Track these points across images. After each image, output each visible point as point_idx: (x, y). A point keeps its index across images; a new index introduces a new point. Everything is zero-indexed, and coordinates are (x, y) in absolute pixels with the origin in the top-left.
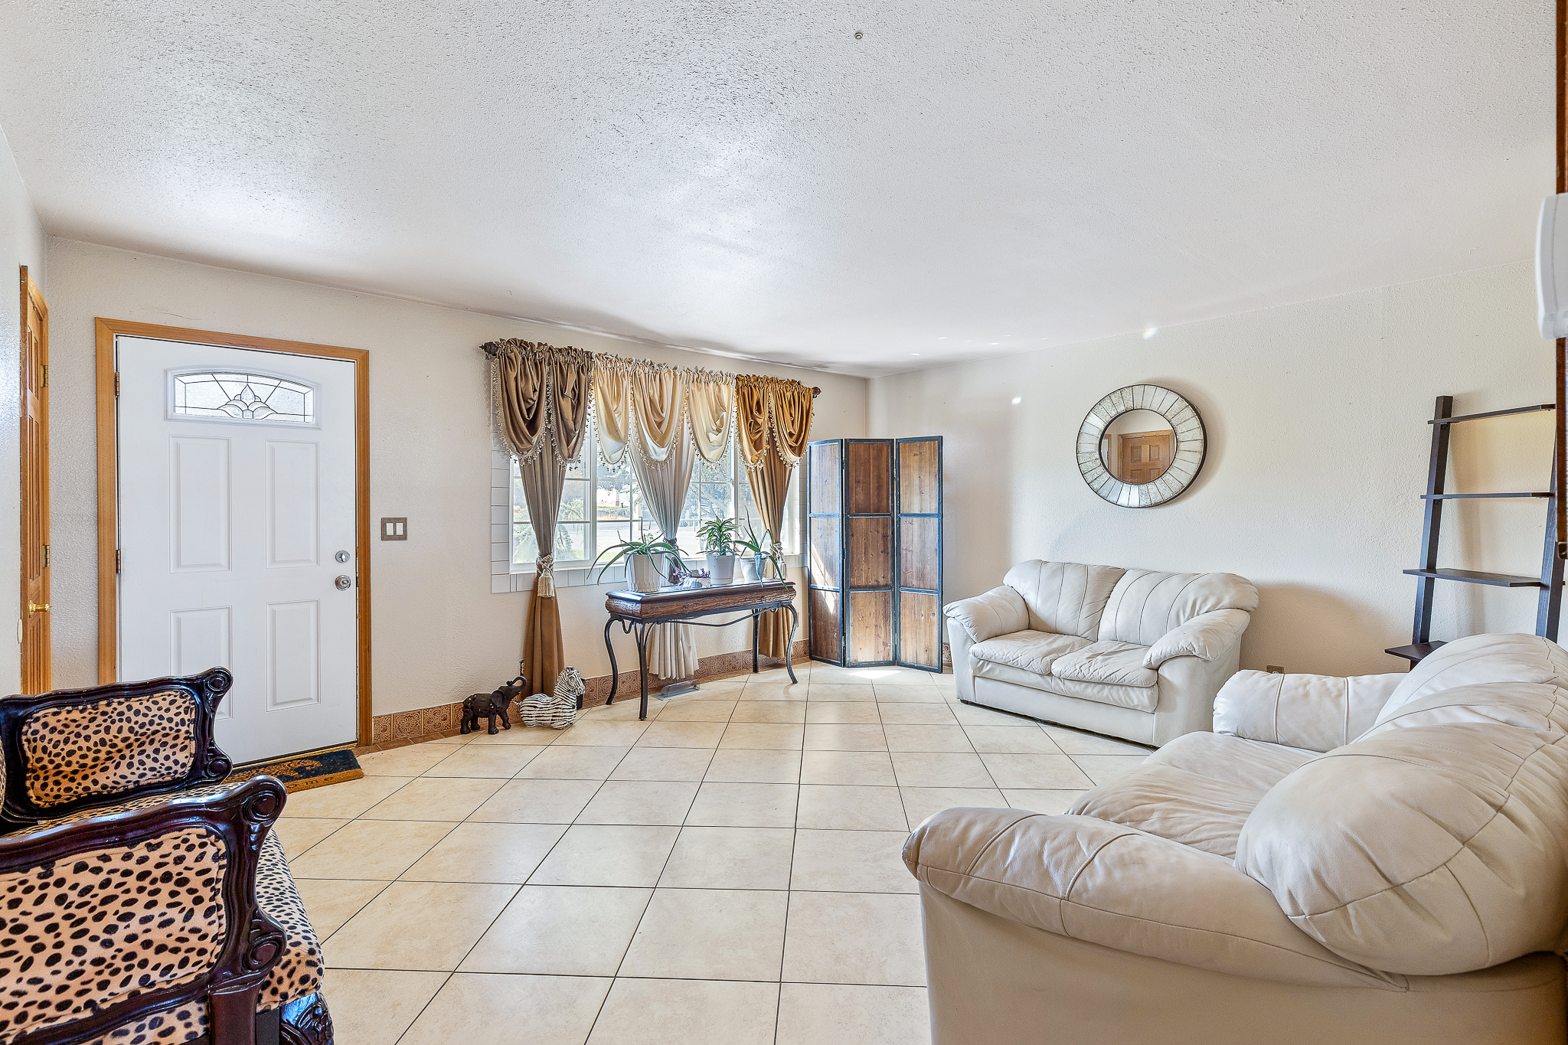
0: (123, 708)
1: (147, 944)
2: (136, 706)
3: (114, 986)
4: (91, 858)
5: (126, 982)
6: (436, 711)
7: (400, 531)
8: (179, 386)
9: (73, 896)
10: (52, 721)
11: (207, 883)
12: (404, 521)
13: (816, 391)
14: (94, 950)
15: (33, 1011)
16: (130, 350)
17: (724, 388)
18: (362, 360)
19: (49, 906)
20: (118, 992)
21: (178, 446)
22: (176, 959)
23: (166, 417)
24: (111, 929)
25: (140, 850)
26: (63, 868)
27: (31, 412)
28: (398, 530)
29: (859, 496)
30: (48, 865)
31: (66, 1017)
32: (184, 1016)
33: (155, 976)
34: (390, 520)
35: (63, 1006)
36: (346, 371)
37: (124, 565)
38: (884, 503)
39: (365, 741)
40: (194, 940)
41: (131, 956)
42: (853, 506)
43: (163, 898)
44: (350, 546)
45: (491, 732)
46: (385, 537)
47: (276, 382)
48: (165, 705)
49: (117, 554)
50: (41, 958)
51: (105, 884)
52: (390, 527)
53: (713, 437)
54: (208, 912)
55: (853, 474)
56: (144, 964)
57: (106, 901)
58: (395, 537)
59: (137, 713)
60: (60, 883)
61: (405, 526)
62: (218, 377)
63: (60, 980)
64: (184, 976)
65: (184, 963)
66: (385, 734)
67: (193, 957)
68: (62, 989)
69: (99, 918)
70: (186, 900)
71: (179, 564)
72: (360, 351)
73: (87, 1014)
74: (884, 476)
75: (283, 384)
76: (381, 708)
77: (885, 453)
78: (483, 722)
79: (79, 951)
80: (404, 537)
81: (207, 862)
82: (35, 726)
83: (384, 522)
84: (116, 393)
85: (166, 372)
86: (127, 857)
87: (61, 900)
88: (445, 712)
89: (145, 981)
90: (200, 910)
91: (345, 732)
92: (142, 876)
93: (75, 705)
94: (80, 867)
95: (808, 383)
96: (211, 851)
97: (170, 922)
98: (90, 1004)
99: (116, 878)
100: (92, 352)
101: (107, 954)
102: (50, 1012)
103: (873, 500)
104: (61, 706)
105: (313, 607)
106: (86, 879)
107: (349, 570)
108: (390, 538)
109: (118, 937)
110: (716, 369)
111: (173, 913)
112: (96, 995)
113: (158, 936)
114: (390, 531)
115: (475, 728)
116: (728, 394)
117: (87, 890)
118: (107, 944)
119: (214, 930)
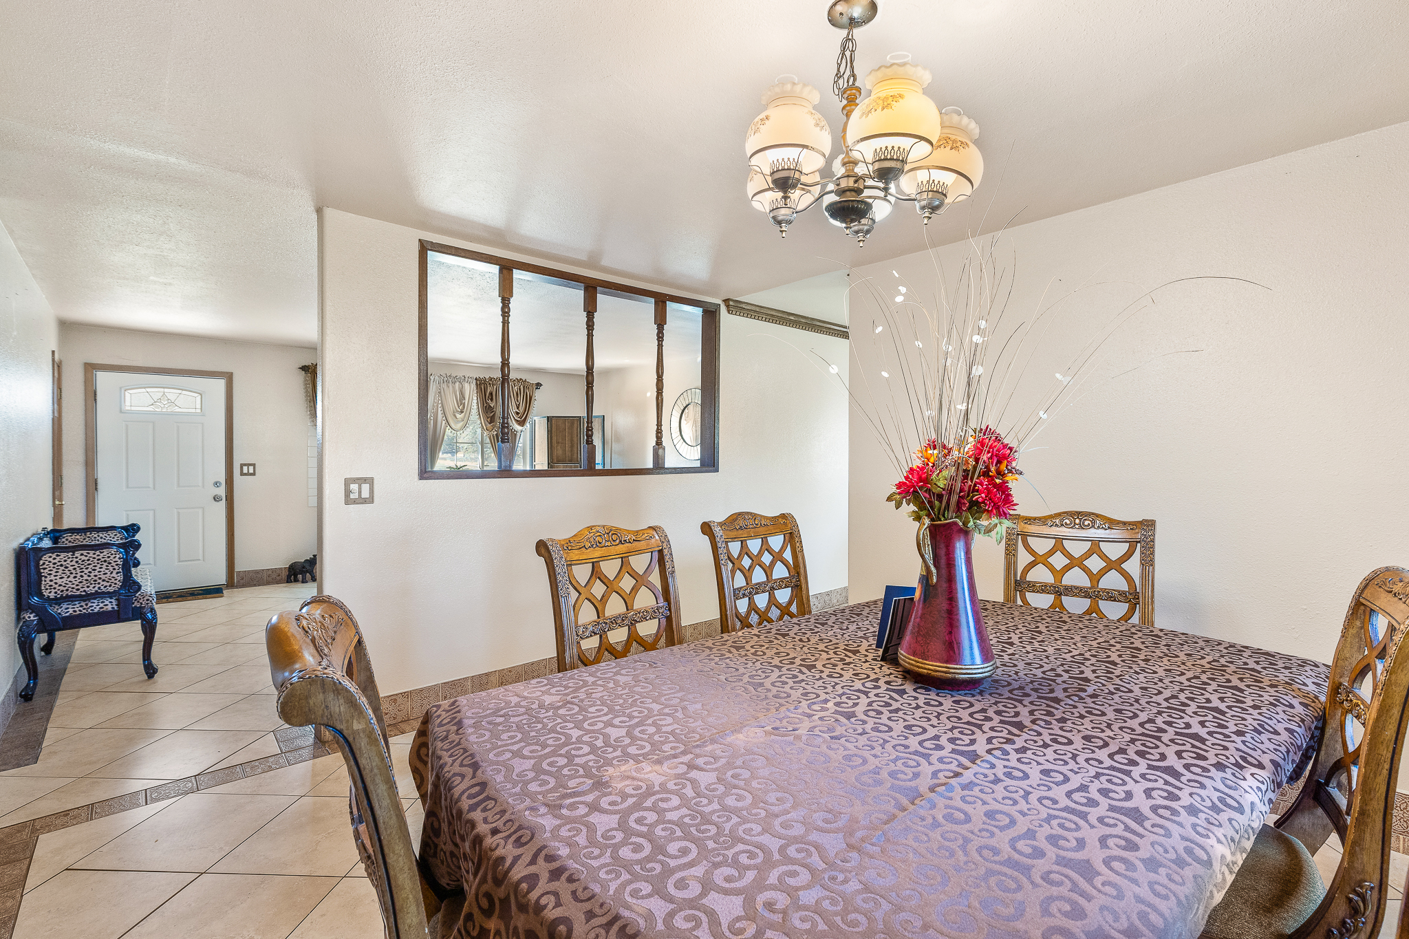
0: (96, 536)
1: (100, 578)
2: (101, 535)
3: (91, 588)
4: (85, 552)
5: (94, 587)
6: (273, 570)
7: (251, 471)
8: (127, 395)
9: (80, 562)
10: (69, 538)
11: (117, 565)
12: (254, 465)
13: (539, 385)
14: (86, 577)
15: (70, 589)
16: (102, 378)
17: (467, 386)
18: (229, 378)
19: (73, 563)
20: (92, 590)
21: (127, 426)
22: (108, 584)
23: (121, 412)
24: (90, 572)
25: (98, 553)
26: (77, 554)
27: (56, 415)
28: (250, 470)
29: (559, 452)
30: (74, 552)
31: (78, 593)
32: (111, 602)
33: (102, 587)
34: (245, 465)
35: (78, 590)
36: (220, 384)
37: (99, 487)
38: (575, 456)
39: (231, 584)
40: (113, 580)
41: (95, 581)
42: (555, 458)
43: (104, 567)
44: (222, 478)
45: (303, 582)
46: (242, 474)
47: (180, 391)
48: (112, 536)
49: (96, 480)
50: (72, 576)
51: (88, 560)
52: (245, 469)
53: (458, 416)
54: (117, 573)
55: (554, 439)
56: (99, 583)
57: (89, 564)
58: (248, 474)
59: (101, 538)
60: (77, 558)
61: (254, 468)
62: (149, 390)
63: (76, 583)
64: (111, 589)
65: (110, 586)
66: (242, 581)
67: (113, 585)
68: (77, 585)
69: (87, 568)
70: (111, 569)
71: (127, 487)
72: (227, 373)
73: (84, 593)
74: (575, 439)
75: (184, 392)
76: (240, 567)
77: (575, 425)
78: (300, 577)
79: (82, 576)
80: (254, 474)
81: (117, 559)
82: (64, 540)
83: (242, 466)
84: (95, 400)
85: (121, 388)
86: (94, 554)
87: (77, 562)
88: (278, 572)
89: (99, 588)
90: (115, 572)
91: (220, 578)
92: (98, 560)
93: (78, 533)
94: (82, 555)
95: (533, 380)
96: (118, 556)
97: (106, 574)
98: (85, 591)
99: (91, 559)
100: (83, 380)
101: (89, 578)
102: (74, 590)
103: (568, 454)
104: (73, 533)
105: (200, 511)
106: (83, 558)
107: (222, 491)
108: (245, 474)
109: (92, 574)
110: (460, 374)
111: (107, 571)
112: (87, 589)
113: (103, 577)
114: (245, 470)
115: (296, 580)
116: (470, 390)
117: (83, 561)
118: (89, 576)
119: (119, 578)
